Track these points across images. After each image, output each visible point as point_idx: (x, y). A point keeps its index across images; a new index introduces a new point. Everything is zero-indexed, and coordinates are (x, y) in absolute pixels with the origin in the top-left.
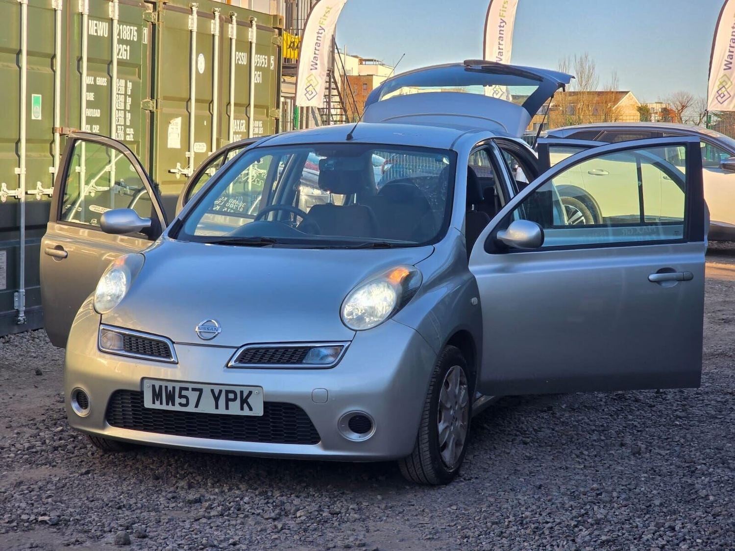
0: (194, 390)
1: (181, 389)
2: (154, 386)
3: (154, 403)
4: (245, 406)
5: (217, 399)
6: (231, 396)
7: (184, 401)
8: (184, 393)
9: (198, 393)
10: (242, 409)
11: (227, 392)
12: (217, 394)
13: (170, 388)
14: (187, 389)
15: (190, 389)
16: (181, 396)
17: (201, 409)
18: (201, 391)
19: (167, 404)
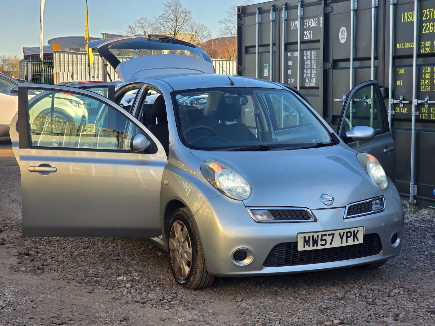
0: (329, 235)
1: (322, 236)
2: (305, 237)
3: (304, 247)
4: (355, 239)
5: (342, 238)
6: (349, 235)
7: (323, 242)
8: (324, 238)
9: (332, 236)
10: (354, 241)
11: (347, 233)
12: (342, 235)
13: (315, 237)
14: (326, 235)
16: (322, 240)
17: (333, 246)
18: (333, 235)
19: (313, 246)
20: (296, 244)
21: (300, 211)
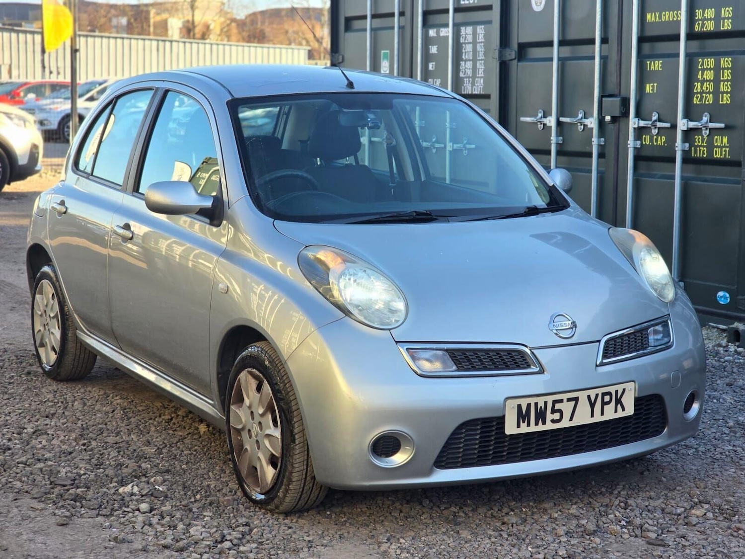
0: (569, 400)
1: (555, 402)
2: (519, 406)
3: (519, 426)
4: (619, 406)
5: (592, 405)
6: (607, 398)
7: (557, 416)
8: (557, 406)
9: (574, 402)
10: (616, 411)
11: (604, 394)
12: (593, 400)
13: (541, 404)
14: (561, 401)
15: (565, 400)
16: (554, 411)
17: (576, 422)
18: (576, 400)
19: (537, 424)
20: (501, 420)
21: (509, 352)
